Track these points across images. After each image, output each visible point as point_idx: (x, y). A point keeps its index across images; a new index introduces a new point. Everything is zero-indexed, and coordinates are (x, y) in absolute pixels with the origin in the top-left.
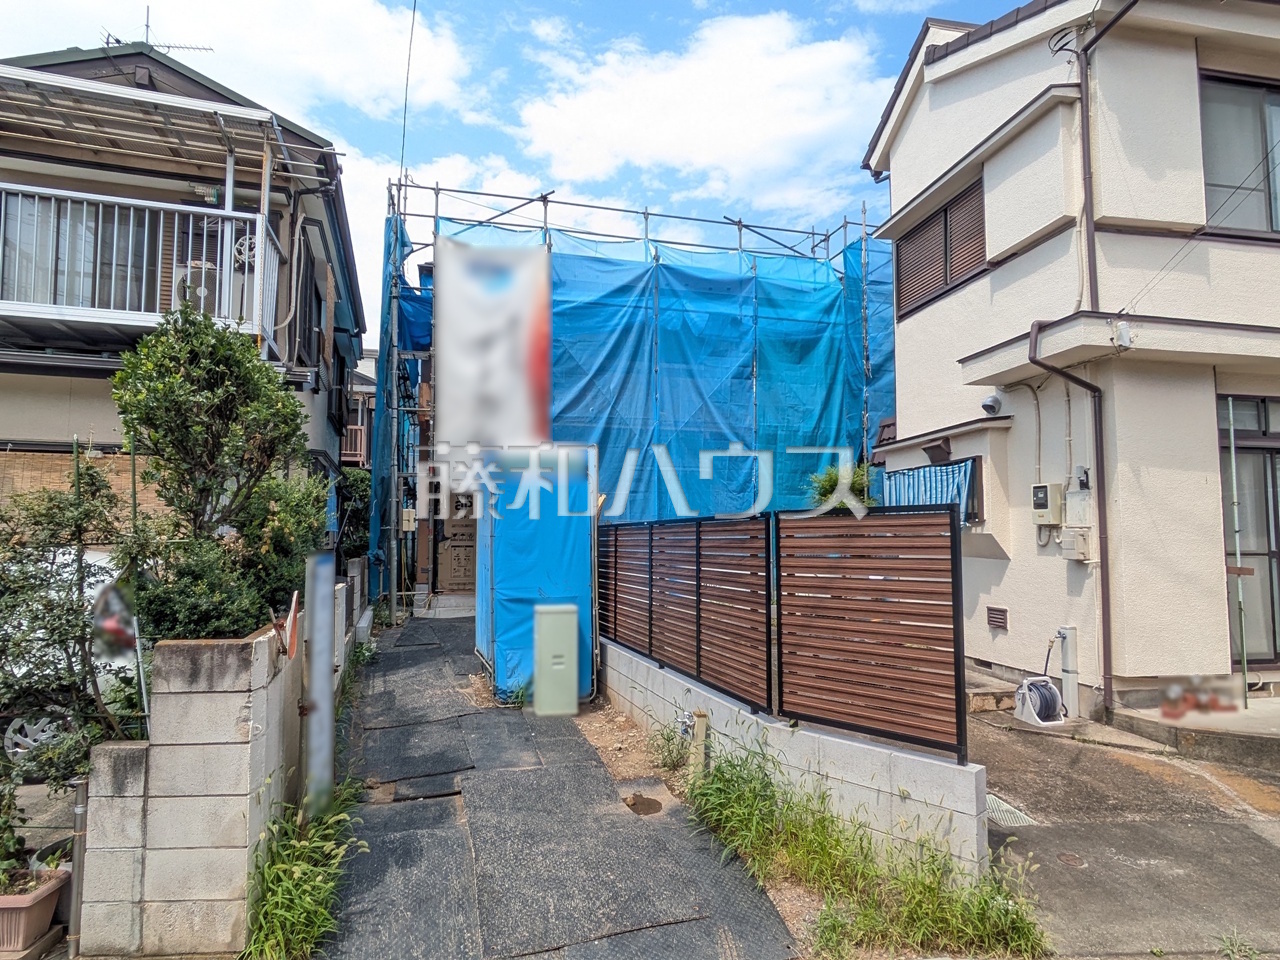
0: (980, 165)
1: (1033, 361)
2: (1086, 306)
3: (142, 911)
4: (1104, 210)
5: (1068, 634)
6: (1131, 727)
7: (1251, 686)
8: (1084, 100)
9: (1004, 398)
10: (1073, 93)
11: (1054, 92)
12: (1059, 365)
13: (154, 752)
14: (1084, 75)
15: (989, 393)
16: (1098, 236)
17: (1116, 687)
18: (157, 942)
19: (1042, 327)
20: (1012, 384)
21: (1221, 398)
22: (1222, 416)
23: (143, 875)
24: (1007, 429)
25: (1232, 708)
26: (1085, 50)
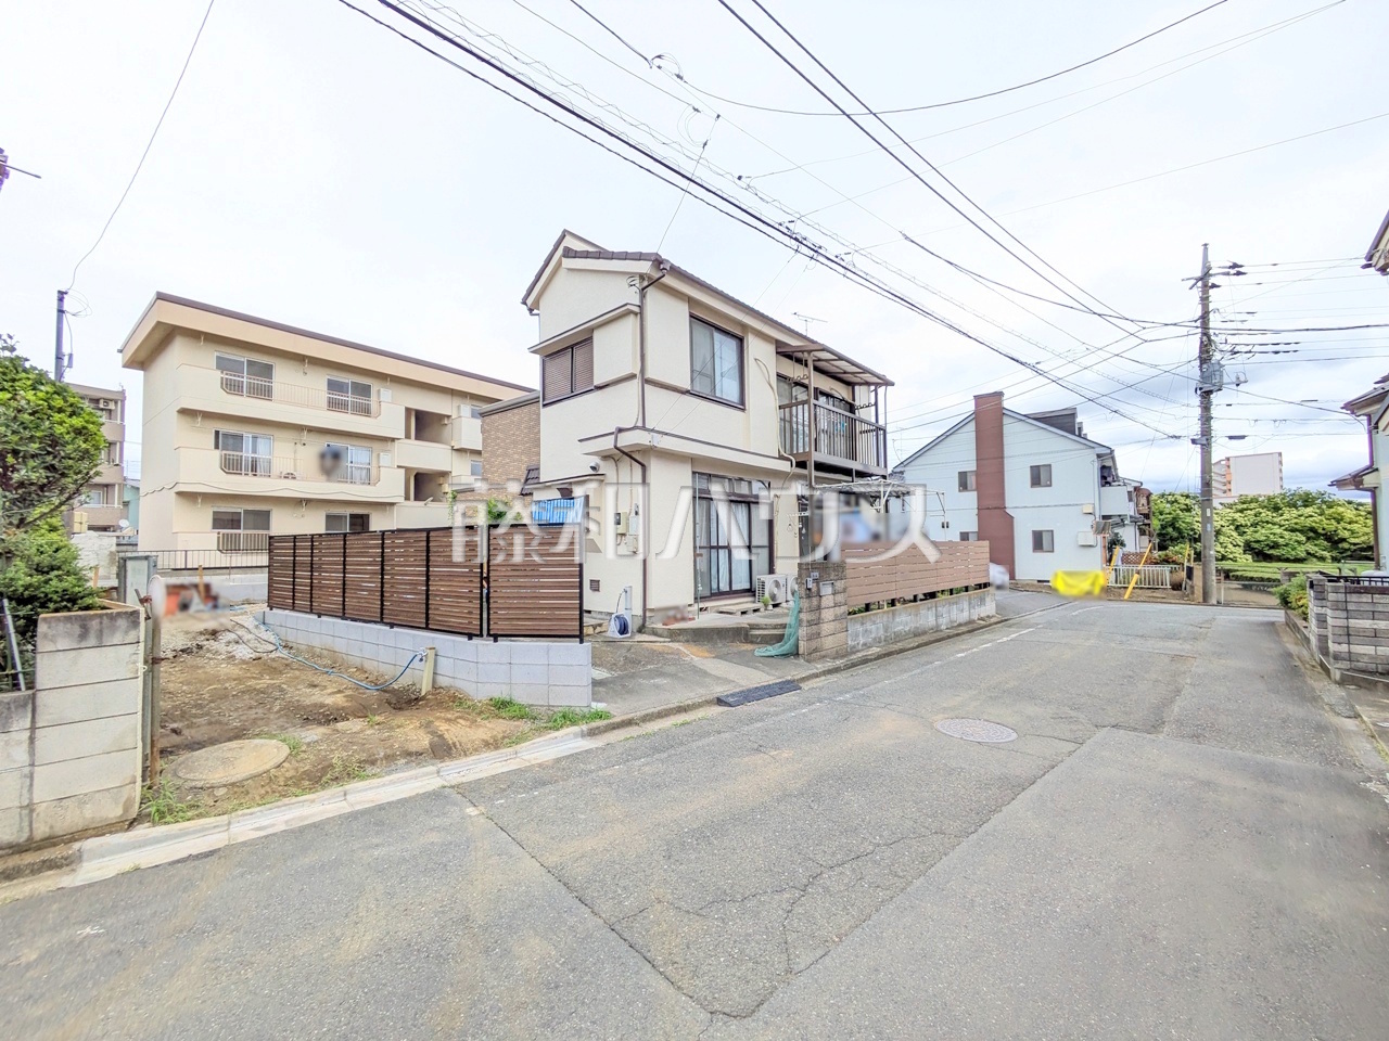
0: (592, 330)
1: (616, 447)
2: (640, 424)
3: (32, 811)
4: (650, 375)
5: (628, 589)
6: (654, 633)
7: (701, 609)
8: (641, 313)
9: (601, 463)
10: (637, 309)
11: (628, 307)
12: (626, 450)
13: (39, 695)
14: (642, 301)
15: (595, 460)
16: (646, 386)
17: (648, 614)
18: (47, 830)
19: (620, 430)
20: (606, 457)
21: (694, 473)
22: (694, 481)
23: (31, 785)
24: (603, 481)
25: (694, 619)
26: (643, 289)
